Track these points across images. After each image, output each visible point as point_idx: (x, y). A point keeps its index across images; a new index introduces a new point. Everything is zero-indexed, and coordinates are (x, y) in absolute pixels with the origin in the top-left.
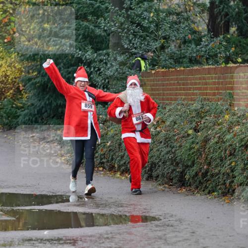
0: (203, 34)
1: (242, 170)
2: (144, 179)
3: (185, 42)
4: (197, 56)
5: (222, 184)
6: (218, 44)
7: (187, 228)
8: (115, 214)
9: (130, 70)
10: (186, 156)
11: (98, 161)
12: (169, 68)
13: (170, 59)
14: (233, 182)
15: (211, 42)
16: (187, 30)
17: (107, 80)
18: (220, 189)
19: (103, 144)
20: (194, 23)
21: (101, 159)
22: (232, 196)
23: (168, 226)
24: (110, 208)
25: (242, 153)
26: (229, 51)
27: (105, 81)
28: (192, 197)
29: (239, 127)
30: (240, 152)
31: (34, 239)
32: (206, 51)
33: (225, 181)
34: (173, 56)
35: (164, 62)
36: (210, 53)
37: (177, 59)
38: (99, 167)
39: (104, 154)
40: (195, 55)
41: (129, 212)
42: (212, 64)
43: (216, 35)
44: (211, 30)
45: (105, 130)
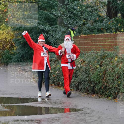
0: (104, 17)
3: (95, 21)
4: (101, 28)
5: (114, 93)
6: (112, 22)
7: (96, 115)
8: (60, 108)
10: (96, 79)
11: (52, 81)
12: (87, 34)
13: (88, 30)
14: (119, 91)
15: (108, 21)
16: (96, 15)
17: (56, 41)
18: (112, 95)
19: (54, 73)
20: (100, 12)
21: (53, 80)
23: (87, 114)
24: (58, 104)
26: (117, 26)
27: (55, 41)
28: (99, 99)
29: (122, 64)
30: (123, 77)
31: (19, 120)
32: (106, 26)
33: (115, 91)
34: (89, 28)
35: (84, 31)
36: (108, 27)
37: (91, 30)
38: (52, 84)
39: (55, 77)
40: (100, 28)
41: (67, 107)
42: (109, 32)
43: (111, 18)
44: (108, 15)
45: (55, 65)
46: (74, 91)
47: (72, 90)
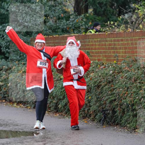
0: (71, 13)
1: (95, 102)
2: (32, 107)
3: (59, 19)
4: (67, 28)
5: (82, 111)
6: (81, 20)
7: (60, 140)
8: (13, 130)
9: (23, 37)
10: (59, 93)
11: (2, 96)
12: (49, 35)
13: (50, 29)
14: (89, 109)
15: (76, 18)
16: (61, 10)
17: (8, 43)
18: (81, 114)
19: (5, 85)
20: (65, 6)
21: (4, 95)
22: (89, 119)
23: (47, 138)
24: (10, 126)
25: (96, 91)
26: (88, 25)
27: (7, 43)
28: (63, 119)
29: (94, 74)
30: (94, 90)
32: (73, 24)
33: (84, 109)
34: (51, 27)
35: (45, 32)
36: (75, 26)
37: (54, 30)
38: (3, 100)
39: (6, 91)
40: (65, 27)
41: (22, 129)
42: (77, 33)
43: (79, 14)
44: (76, 11)
45: (7, 75)
46: (31, 108)
47: (29, 107)
